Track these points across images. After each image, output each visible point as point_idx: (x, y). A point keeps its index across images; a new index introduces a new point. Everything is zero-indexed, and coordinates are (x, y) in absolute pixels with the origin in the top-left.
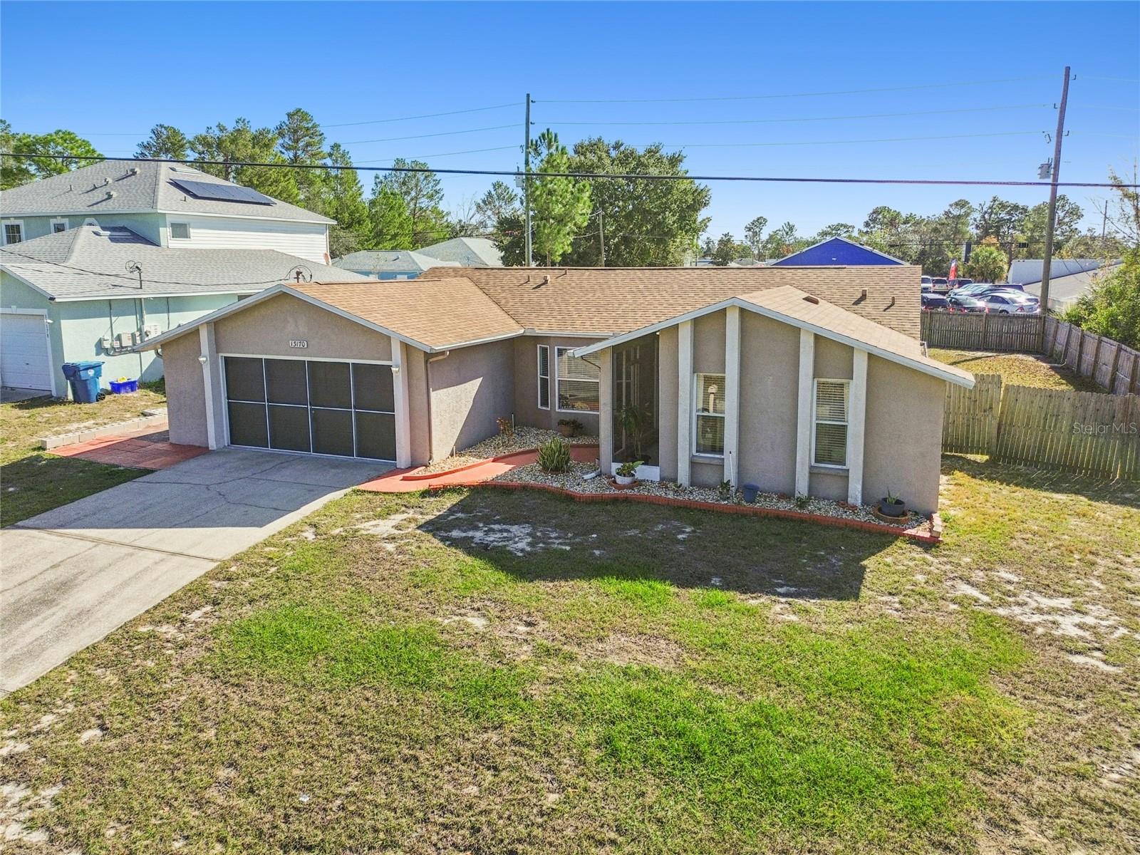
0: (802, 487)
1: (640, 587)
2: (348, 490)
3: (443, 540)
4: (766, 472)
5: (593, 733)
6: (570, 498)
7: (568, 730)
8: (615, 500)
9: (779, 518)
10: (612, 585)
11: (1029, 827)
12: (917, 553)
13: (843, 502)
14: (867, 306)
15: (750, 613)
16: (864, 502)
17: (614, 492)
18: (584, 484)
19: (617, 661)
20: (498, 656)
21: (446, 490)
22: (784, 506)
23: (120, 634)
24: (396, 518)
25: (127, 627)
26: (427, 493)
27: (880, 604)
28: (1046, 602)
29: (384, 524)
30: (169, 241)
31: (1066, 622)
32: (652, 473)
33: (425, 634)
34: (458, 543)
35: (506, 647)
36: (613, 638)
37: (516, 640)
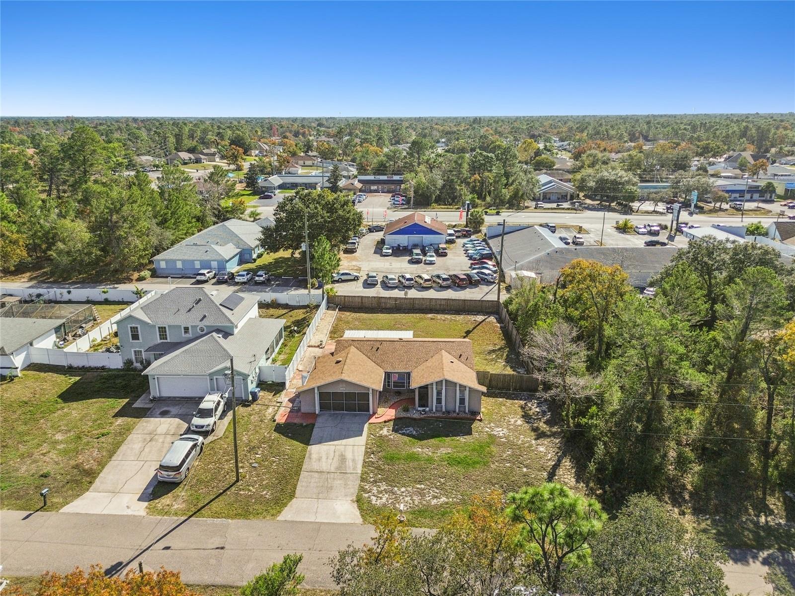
0: (457, 410)
1: (440, 439)
2: (368, 423)
3: (400, 434)
4: (451, 407)
5: (446, 463)
6: (415, 419)
7: (443, 463)
9: (454, 418)
10: (436, 439)
11: (496, 463)
12: (479, 423)
13: (465, 413)
14: (463, 360)
15: (458, 440)
16: (469, 412)
17: (422, 416)
18: (415, 415)
19: (444, 452)
21: (389, 421)
22: (455, 415)
23: (365, 462)
24: (385, 430)
25: (364, 460)
26: (385, 422)
27: (475, 435)
28: (498, 430)
29: (385, 432)
30: (236, 331)
31: (501, 433)
32: (427, 409)
33: (414, 453)
34: (403, 434)
35: (427, 453)
36: (442, 449)
37: (428, 452)
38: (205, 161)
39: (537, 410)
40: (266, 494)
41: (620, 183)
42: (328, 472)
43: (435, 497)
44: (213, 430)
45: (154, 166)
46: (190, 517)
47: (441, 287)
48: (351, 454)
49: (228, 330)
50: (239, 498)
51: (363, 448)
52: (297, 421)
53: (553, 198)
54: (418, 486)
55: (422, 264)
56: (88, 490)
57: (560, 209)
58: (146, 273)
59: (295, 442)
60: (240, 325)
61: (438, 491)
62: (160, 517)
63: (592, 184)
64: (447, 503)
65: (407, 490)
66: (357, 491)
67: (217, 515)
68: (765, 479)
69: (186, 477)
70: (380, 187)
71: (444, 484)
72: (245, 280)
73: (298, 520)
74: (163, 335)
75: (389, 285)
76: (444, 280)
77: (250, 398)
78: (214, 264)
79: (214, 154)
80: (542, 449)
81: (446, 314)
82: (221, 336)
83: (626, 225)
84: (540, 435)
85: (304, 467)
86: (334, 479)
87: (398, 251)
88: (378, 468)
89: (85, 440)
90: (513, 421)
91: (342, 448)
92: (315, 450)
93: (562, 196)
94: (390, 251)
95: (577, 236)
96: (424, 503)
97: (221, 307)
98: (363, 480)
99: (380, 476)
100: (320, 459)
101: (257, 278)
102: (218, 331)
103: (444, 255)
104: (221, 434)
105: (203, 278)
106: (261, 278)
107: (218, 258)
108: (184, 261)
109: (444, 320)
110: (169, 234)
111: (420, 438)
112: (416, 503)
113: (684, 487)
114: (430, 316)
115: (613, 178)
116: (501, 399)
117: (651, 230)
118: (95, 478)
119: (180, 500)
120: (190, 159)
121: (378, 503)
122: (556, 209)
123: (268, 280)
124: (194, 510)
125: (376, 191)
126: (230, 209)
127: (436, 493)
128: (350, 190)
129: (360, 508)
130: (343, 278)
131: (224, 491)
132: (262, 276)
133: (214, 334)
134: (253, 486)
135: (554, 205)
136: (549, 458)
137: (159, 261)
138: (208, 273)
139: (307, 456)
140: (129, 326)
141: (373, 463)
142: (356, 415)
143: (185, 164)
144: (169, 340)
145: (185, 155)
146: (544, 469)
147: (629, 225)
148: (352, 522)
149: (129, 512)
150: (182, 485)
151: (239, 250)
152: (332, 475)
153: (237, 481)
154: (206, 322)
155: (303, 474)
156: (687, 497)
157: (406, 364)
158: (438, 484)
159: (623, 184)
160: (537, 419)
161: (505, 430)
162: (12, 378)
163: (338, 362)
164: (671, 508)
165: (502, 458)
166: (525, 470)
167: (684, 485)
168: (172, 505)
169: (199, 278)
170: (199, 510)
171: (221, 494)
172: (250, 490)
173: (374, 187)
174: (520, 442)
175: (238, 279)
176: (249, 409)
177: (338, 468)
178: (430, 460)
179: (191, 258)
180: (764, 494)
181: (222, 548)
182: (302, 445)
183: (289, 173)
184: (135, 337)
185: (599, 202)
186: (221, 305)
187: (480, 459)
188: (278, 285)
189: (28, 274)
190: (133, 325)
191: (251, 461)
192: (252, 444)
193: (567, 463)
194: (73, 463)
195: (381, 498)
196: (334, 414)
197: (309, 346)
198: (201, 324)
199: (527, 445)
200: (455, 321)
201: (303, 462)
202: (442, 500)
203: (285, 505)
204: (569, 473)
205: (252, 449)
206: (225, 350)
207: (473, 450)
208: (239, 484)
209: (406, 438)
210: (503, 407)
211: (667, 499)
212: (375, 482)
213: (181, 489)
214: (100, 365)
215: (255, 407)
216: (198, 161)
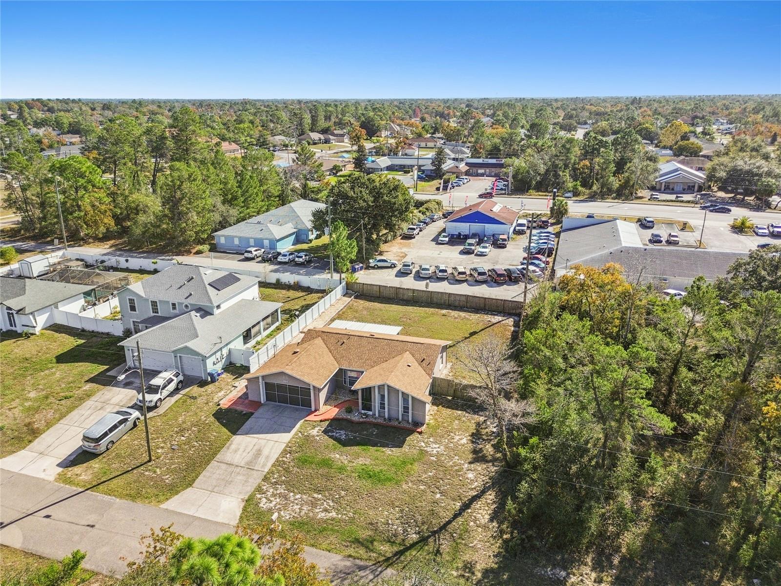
0: (400, 419)
1: (365, 447)
2: (303, 420)
3: (328, 436)
4: (394, 414)
5: (357, 474)
6: (352, 422)
7: (353, 474)
8: (362, 423)
9: (394, 427)
10: (360, 448)
11: (410, 484)
12: (417, 435)
13: (408, 421)
14: (424, 364)
15: (383, 452)
16: (412, 421)
17: (361, 420)
18: (355, 417)
19: (361, 463)
20: (342, 462)
21: (325, 420)
22: (396, 423)
23: (277, 460)
24: (317, 429)
25: (277, 459)
26: (321, 421)
27: (406, 448)
28: (434, 446)
29: (315, 432)
30: (216, 312)
31: (435, 450)
32: (370, 413)
33: (330, 459)
34: (331, 437)
35: (343, 461)
36: (360, 459)
37: (345, 460)
38: (333, 142)
39: (495, 430)
40: (167, 479)
41: (757, 175)
42: (237, 466)
43: (326, 510)
44: (156, 407)
45: (284, 146)
46: (87, 490)
47: (476, 281)
48: (268, 450)
49: (208, 310)
50: (140, 479)
51: (283, 446)
52: (239, 408)
53: (678, 188)
54: (316, 495)
55: (473, 255)
56: (25, 447)
57: (678, 201)
58: (206, 247)
59: (224, 430)
60: (224, 307)
61: (332, 504)
62: (62, 485)
63: (723, 174)
64: (333, 519)
65: (301, 498)
66: (253, 490)
67: (110, 493)
68: (732, 558)
69: (108, 449)
70: (488, 170)
71: (343, 497)
72: (287, 260)
73: (178, 511)
74: (155, 310)
75: (421, 276)
76: (480, 274)
77: (209, 380)
78: (266, 243)
79: (343, 135)
80: (471, 475)
81: (465, 311)
82: (198, 315)
83: (743, 223)
84: (478, 457)
85: (218, 456)
86: (238, 473)
87: (456, 239)
88: (287, 470)
89: (49, 401)
90: (457, 438)
91: (263, 442)
92: (239, 440)
93: (689, 186)
94: (447, 239)
95: (672, 234)
96: (311, 514)
97: (208, 287)
98: (266, 479)
99: (283, 478)
100: (236, 451)
101: (297, 259)
102: (199, 310)
103: (503, 246)
104: (161, 412)
105: (249, 255)
106: (301, 260)
107: (270, 237)
108: (240, 238)
109: (456, 318)
110: (234, 212)
111: (345, 443)
112: (303, 513)
113: (618, 549)
114: (444, 311)
115: (747, 168)
116: (460, 412)
117: (773, 231)
118: (36, 437)
119: (90, 472)
120: (320, 140)
121: (265, 507)
122: (675, 201)
123: (309, 262)
124: (94, 483)
125: (482, 175)
126: (315, 189)
127: (330, 506)
128: (453, 173)
129: (245, 509)
130: (380, 264)
131: (133, 469)
132: (301, 257)
133: (193, 313)
134: (161, 468)
135: (673, 197)
136: (473, 487)
137: (219, 236)
138: (256, 250)
139: (227, 445)
140: (128, 298)
141: (284, 463)
142: (297, 410)
143: (315, 144)
144: (160, 314)
145: (315, 136)
146: (461, 499)
147: (748, 224)
148: (227, 522)
149: (42, 476)
150: (100, 457)
151: (295, 230)
152: (238, 470)
153: (150, 461)
154: (190, 301)
155: (213, 463)
156: (616, 561)
157: (363, 363)
158: (337, 496)
159: (760, 175)
160: (487, 439)
161: (442, 447)
162: (28, 336)
163: (295, 353)
164: (588, 572)
165: (420, 479)
166: (438, 496)
167: (619, 547)
168: (80, 475)
169: (246, 255)
170: (99, 484)
171: (128, 471)
172: (155, 472)
173: (481, 171)
174: (451, 463)
175: (280, 259)
176: (203, 389)
177: (248, 463)
178: (341, 469)
179: (247, 235)
180: (722, 577)
181: (93, 526)
182: (229, 433)
183: (406, 155)
184: (133, 308)
185: (733, 195)
186: (209, 284)
187: (394, 476)
188: (315, 268)
189: (112, 242)
190: (131, 297)
191: (174, 443)
192: (184, 426)
193: (491, 496)
194: (27, 420)
195: (271, 501)
196: (278, 406)
197: (301, 332)
198: (186, 302)
199: (456, 468)
200: (468, 319)
201: (219, 451)
202: (331, 514)
203: (177, 493)
204: (487, 508)
205: (181, 431)
206: (195, 329)
207: (393, 465)
208: (150, 464)
209: (331, 442)
210: (457, 422)
211: (589, 560)
212: (276, 483)
213: (98, 461)
214: (106, 331)
215: (210, 388)
216: (327, 141)
